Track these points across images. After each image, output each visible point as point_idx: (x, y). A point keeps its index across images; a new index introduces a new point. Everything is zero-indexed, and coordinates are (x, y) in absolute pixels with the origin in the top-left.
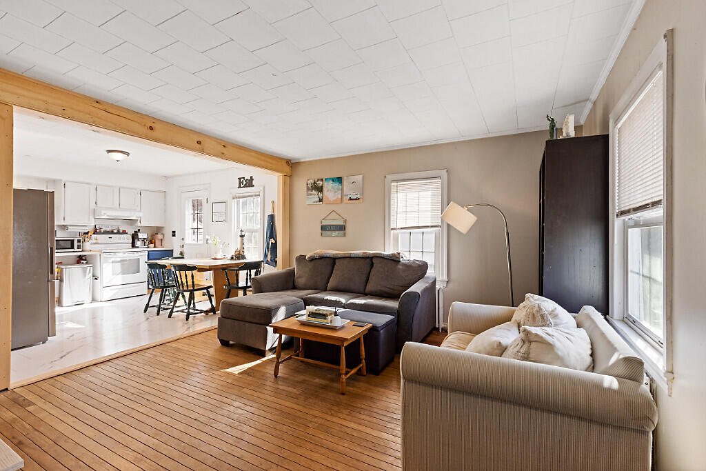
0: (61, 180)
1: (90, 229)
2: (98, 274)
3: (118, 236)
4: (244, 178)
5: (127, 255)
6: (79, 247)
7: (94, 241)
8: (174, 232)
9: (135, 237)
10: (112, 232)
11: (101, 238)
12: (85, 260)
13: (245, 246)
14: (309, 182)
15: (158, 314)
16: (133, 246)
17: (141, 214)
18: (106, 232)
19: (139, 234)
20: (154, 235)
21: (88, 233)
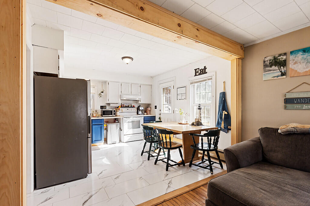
0: (107, 81)
1: (119, 105)
2: (122, 128)
3: (131, 108)
4: (199, 69)
5: (134, 118)
6: (114, 114)
7: (121, 111)
8: (156, 106)
9: (138, 109)
10: (128, 107)
11: (124, 109)
12: (118, 120)
13: (202, 116)
14: (266, 59)
15: (149, 159)
16: (138, 114)
17: (140, 97)
18: (126, 107)
19: (140, 108)
20: (147, 108)
21: (118, 107)
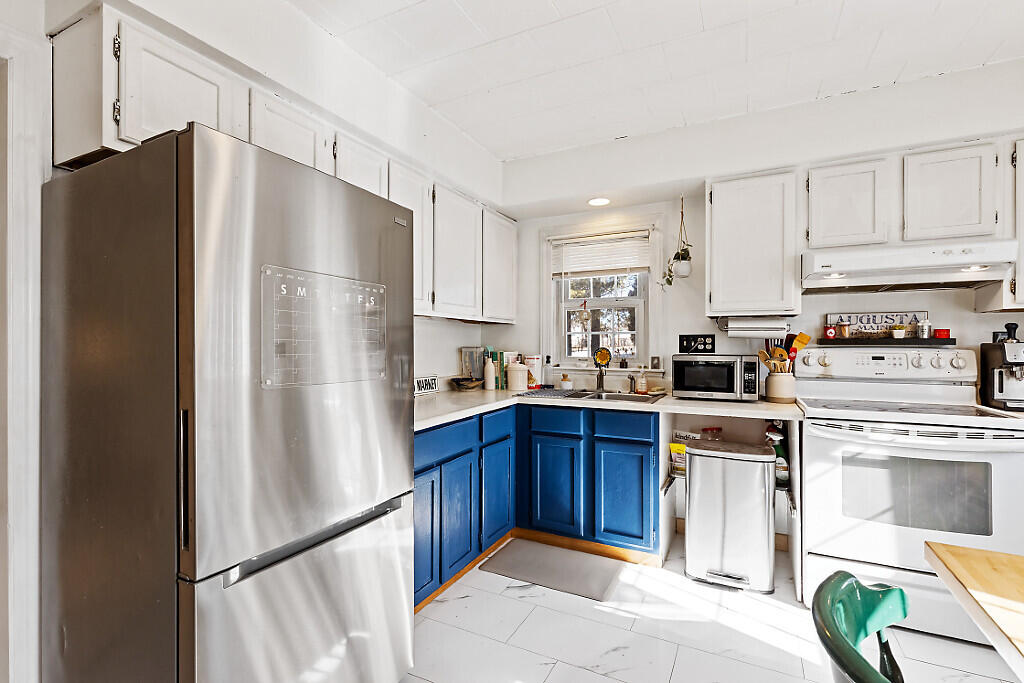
0: (703, 184)
1: (802, 327)
3: (912, 353)
6: (749, 387)
7: (816, 370)
9: (994, 356)
10: (886, 340)
11: (843, 359)
19: (1012, 346)
21: (789, 343)
